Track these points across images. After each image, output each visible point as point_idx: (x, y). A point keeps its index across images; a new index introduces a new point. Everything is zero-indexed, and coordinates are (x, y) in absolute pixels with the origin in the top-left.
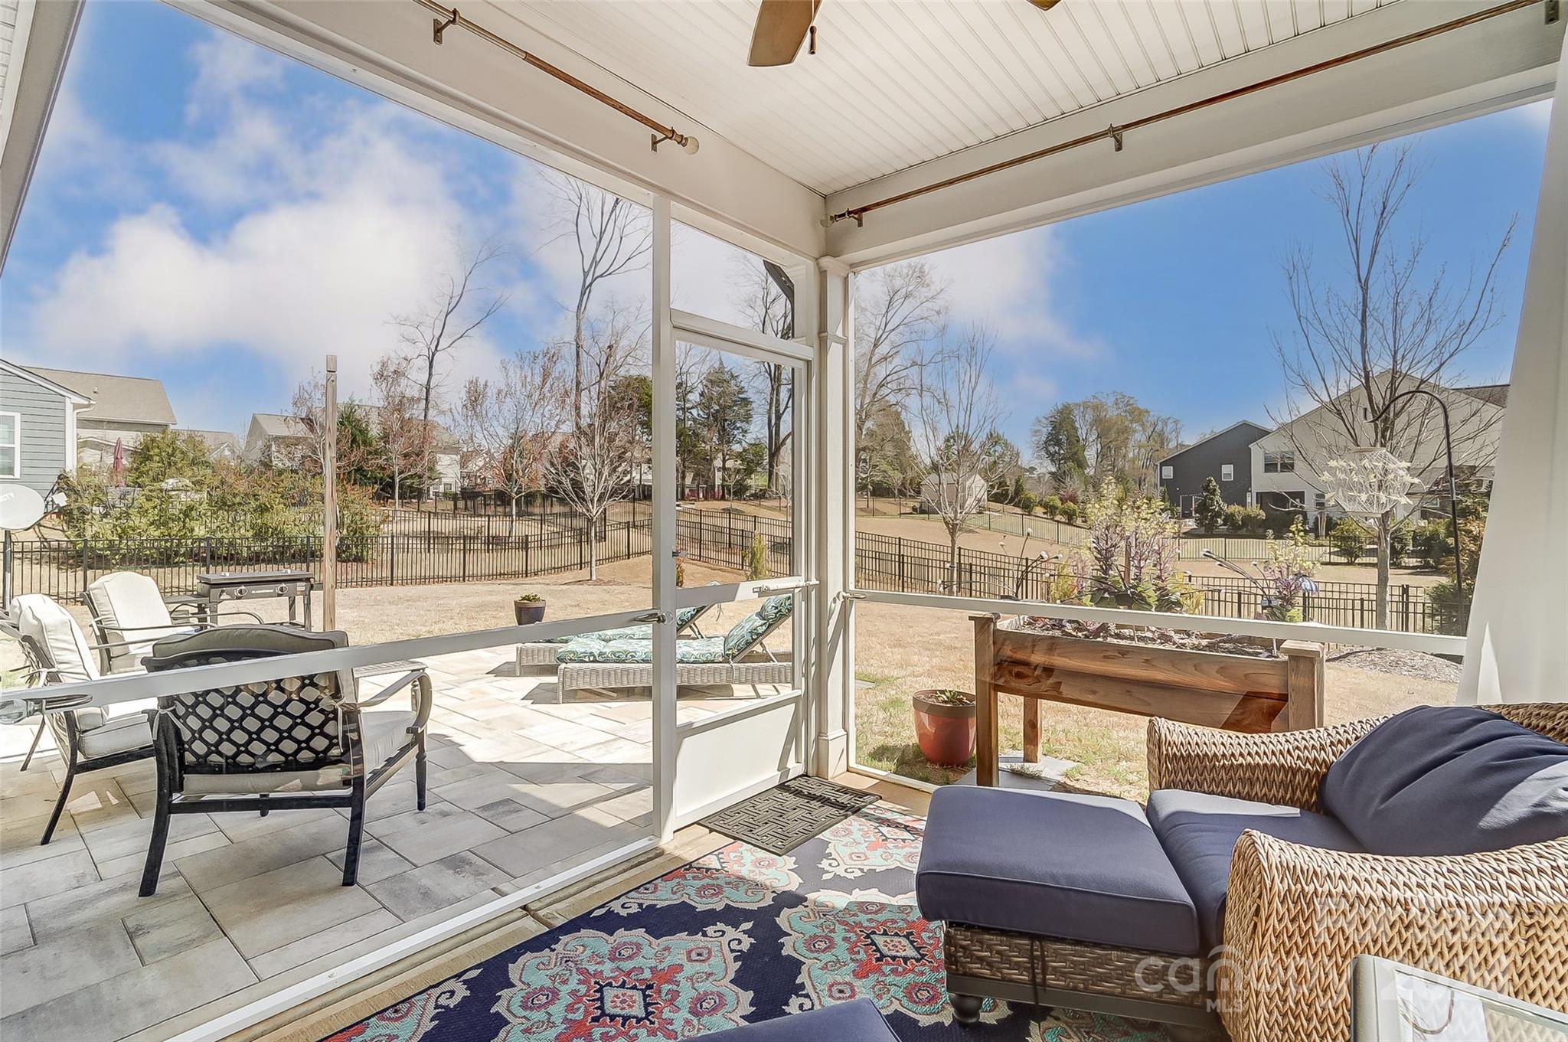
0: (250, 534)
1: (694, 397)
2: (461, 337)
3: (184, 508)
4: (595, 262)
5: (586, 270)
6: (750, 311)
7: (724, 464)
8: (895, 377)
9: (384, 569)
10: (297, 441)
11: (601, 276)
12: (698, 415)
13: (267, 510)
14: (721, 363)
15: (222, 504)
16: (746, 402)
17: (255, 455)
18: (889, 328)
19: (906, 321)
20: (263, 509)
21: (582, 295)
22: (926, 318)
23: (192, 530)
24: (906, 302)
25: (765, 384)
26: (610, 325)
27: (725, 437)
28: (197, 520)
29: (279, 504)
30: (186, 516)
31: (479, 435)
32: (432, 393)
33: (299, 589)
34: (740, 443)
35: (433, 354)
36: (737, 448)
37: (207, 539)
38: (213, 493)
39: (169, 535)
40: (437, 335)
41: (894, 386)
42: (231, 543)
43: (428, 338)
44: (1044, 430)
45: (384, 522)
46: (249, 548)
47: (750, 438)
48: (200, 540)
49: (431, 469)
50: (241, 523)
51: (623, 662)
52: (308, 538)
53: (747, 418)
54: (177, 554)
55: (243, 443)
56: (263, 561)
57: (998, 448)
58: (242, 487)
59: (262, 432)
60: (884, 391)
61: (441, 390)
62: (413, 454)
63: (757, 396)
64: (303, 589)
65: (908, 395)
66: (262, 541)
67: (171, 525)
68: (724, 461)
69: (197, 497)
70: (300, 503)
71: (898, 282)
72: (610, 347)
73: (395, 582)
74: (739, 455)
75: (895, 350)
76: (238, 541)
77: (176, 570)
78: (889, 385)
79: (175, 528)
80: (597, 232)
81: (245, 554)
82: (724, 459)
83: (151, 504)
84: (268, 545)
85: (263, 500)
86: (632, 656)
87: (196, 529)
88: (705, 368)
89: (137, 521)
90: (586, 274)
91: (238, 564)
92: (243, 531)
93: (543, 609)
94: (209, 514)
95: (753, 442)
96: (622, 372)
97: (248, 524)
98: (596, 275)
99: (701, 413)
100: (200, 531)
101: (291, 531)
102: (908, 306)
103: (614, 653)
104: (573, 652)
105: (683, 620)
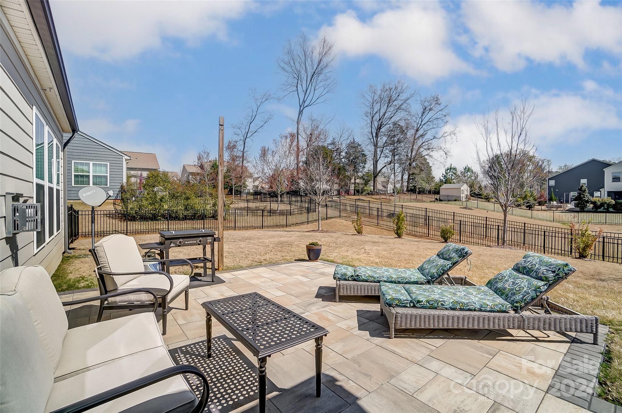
0: (183, 208)
1: (343, 154)
2: (256, 132)
3: (160, 198)
4: (304, 102)
5: (301, 105)
6: (366, 118)
7: (355, 181)
8: (426, 143)
9: (232, 223)
10: (198, 174)
11: (307, 106)
12: (345, 161)
13: (189, 199)
14: (354, 140)
15: (173, 196)
16: (364, 155)
17: (185, 179)
18: (423, 123)
19: (430, 120)
20: (187, 199)
21: (299, 114)
22: (439, 118)
23: (163, 207)
24: (430, 112)
25: (372, 148)
26: (311, 126)
27: (356, 170)
28: (165, 202)
29: (193, 196)
30: (161, 201)
31: (266, 169)
32: (245, 154)
33: (208, 241)
34: (362, 172)
35: (245, 139)
36: (360, 174)
37: (168, 210)
38: (170, 192)
39: (155, 208)
40: (247, 131)
41: (426, 147)
42: (176, 212)
43: (244, 133)
44: (487, 166)
45: (231, 204)
46: (183, 214)
47: (366, 170)
48: (165, 210)
49: (244, 183)
50: (180, 204)
51: (436, 308)
52: (204, 210)
53: (365, 162)
54: (158, 216)
55: (180, 175)
56: (188, 219)
57: (469, 173)
58: (180, 189)
59: (186, 170)
60: (422, 149)
61: (248, 153)
62: (240, 178)
63: (368, 153)
64: (210, 241)
65: (432, 151)
66: (187, 211)
67: (156, 204)
68: (355, 180)
69: (165, 193)
70: (201, 196)
71: (426, 104)
72: (311, 134)
73: (236, 229)
74: (362, 178)
75: (425, 132)
76: (179, 211)
77: (157, 222)
78: (424, 147)
79: (157, 206)
80: (305, 89)
81: (181, 217)
82: (355, 178)
83: (149, 196)
84: (189, 213)
85: (188, 195)
86: (442, 305)
87: (165, 206)
88: (348, 142)
89: (145, 203)
90: (300, 106)
91: (179, 220)
92: (180, 207)
93: (321, 249)
94: (169, 200)
95: (367, 172)
96: (316, 144)
97: (182, 204)
98: (304, 106)
99: (346, 160)
100: (166, 207)
101: (198, 207)
102: (431, 114)
103: (428, 302)
104: (398, 300)
105: (444, 270)
